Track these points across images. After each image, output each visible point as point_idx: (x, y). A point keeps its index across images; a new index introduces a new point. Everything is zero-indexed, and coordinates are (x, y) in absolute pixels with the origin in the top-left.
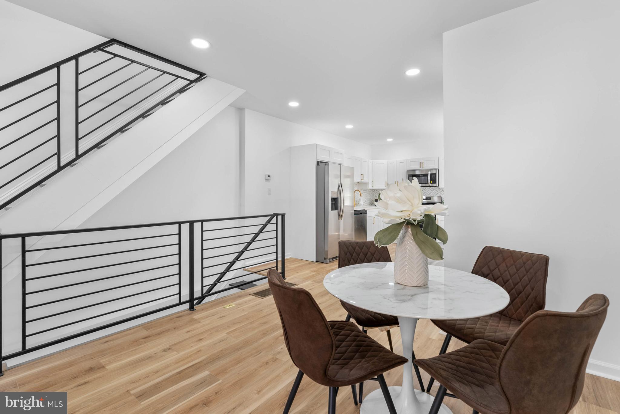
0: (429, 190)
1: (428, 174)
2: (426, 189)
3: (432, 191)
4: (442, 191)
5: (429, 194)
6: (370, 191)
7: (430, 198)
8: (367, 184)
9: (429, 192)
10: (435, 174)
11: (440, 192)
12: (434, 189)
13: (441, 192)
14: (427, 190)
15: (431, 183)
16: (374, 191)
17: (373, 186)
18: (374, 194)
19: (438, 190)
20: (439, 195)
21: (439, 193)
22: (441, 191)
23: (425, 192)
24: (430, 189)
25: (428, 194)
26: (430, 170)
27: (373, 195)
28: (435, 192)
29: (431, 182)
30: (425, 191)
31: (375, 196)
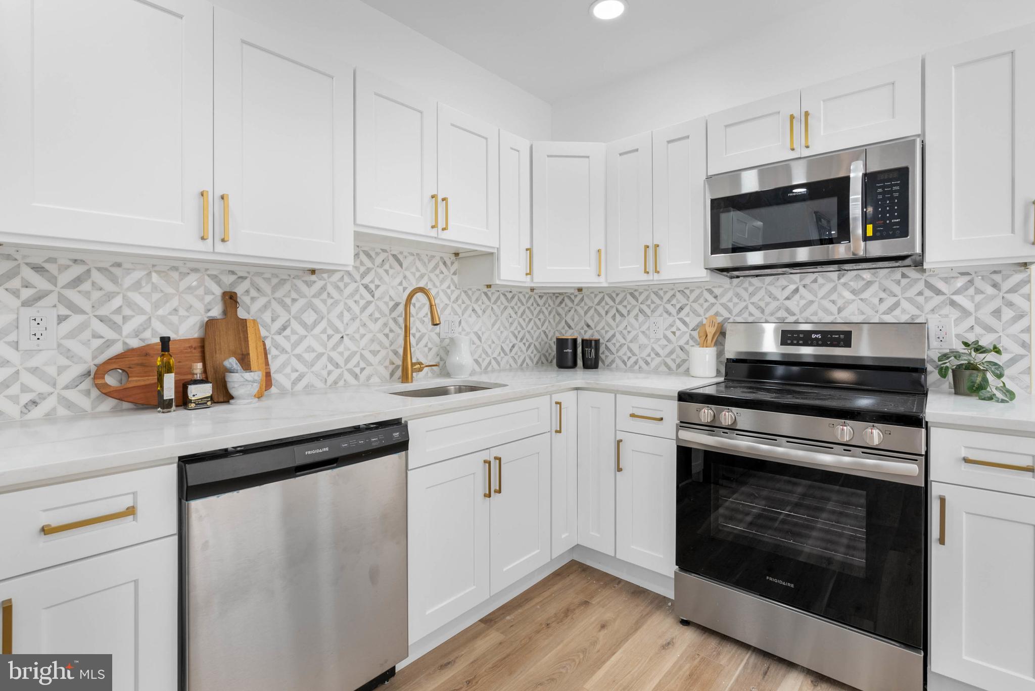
0: (834, 289)
1: (846, 180)
2: (815, 281)
3: (853, 292)
4: (928, 293)
5: (834, 309)
6: (541, 302)
7: (848, 334)
8: (489, 257)
9: (834, 297)
10: (903, 174)
11: (910, 300)
12: (869, 284)
13: (921, 299)
14: (821, 293)
15: (870, 233)
16: (561, 303)
17: (530, 273)
18: (559, 314)
19: (896, 289)
20: (904, 318)
21: (905, 304)
22: (920, 293)
23: (812, 302)
24: (844, 284)
25: (827, 311)
26: (862, 152)
27: (557, 318)
28: (876, 301)
29: (870, 228)
30: (810, 297)
31: (563, 323)
